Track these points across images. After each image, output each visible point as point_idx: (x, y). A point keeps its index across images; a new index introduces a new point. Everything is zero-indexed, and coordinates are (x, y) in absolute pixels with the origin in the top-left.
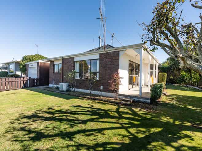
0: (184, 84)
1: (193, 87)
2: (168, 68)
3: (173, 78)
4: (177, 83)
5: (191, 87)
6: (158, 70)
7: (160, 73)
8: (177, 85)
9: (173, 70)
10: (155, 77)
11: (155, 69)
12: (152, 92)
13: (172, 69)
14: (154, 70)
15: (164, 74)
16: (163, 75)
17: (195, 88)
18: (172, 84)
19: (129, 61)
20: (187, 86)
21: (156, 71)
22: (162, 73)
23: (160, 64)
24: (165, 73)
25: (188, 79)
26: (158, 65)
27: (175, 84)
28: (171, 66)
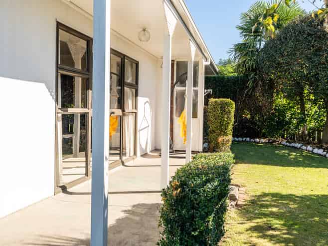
0: (283, 137)
1: (309, 148)
2: (235, 81)
3: (252, 117)
4: (264, 136)
5: (304, 147)
6: (206, 88)
7: (212, 100)
8: (263, 140)
9: (254, 88)
10: (195, 115)
11: (195, 84)
12: (171, 232)
13: (250, 84)
14: (189, 89)
15: (227, 104)
16: (223, 107)
17: (316, 151)
18: (248, 139)
19: (59, 25)
20: (293, 147)
21: (196, 93)
22: (219, 100)
23: (211, 64)
24: (229, 100)
25: (295, 121)
26: (206, 67)
27: (258, 140)
28: (246, 76)
